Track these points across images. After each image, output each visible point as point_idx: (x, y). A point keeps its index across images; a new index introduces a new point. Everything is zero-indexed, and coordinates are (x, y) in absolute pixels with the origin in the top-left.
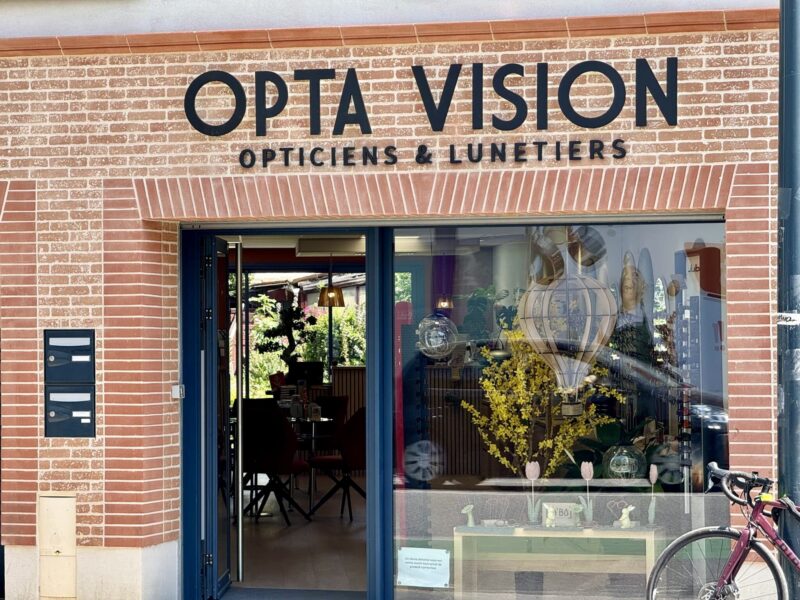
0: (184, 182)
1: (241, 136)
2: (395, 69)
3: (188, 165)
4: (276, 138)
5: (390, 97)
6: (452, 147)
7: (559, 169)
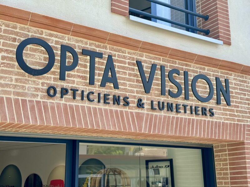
0: (9, 100)
1: (49, 79)
2: (127, 61)
3: (12, 90)
4: (69, 83)
5: (125, 73)
6: (152, 102)
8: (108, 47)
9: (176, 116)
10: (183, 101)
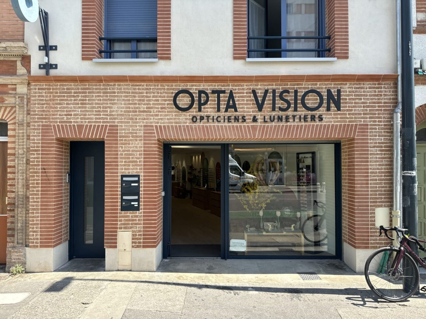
0: (172, 126)
1: (192, 112)
2: (245, 91)
3: (173, 121)
4: (204, 112)
5: (243, 100)
6: (265, 117)
7: (300, 124)
8: (230, 85)
9: (285, 124)
10: (293, 113)
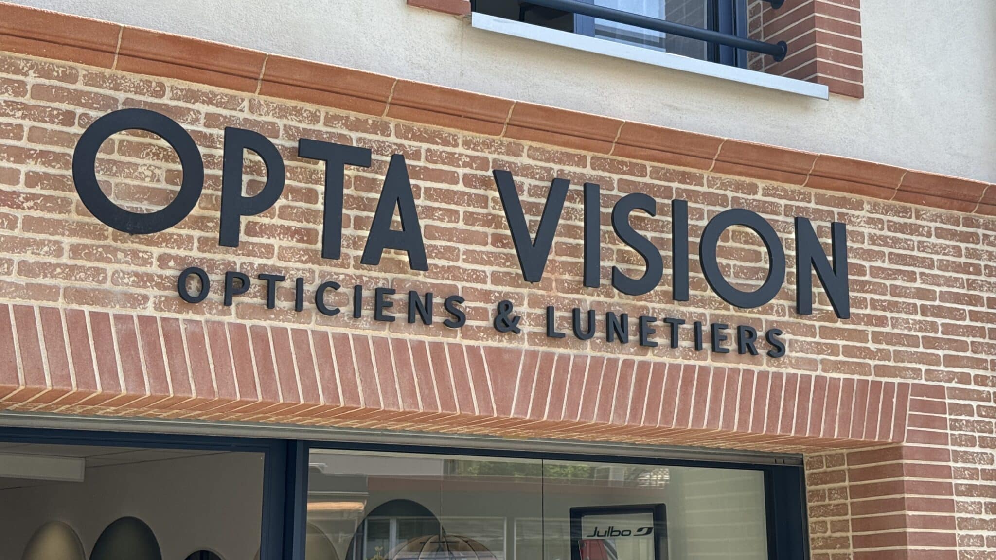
0: (51, 316)
3: (61, 283)
5: (453, 215)
6: (550, 311)
7: (698, 363)
8: (392, 126)
9: (638, 358)
